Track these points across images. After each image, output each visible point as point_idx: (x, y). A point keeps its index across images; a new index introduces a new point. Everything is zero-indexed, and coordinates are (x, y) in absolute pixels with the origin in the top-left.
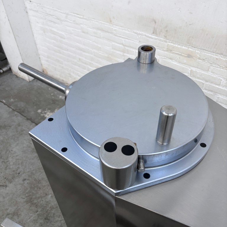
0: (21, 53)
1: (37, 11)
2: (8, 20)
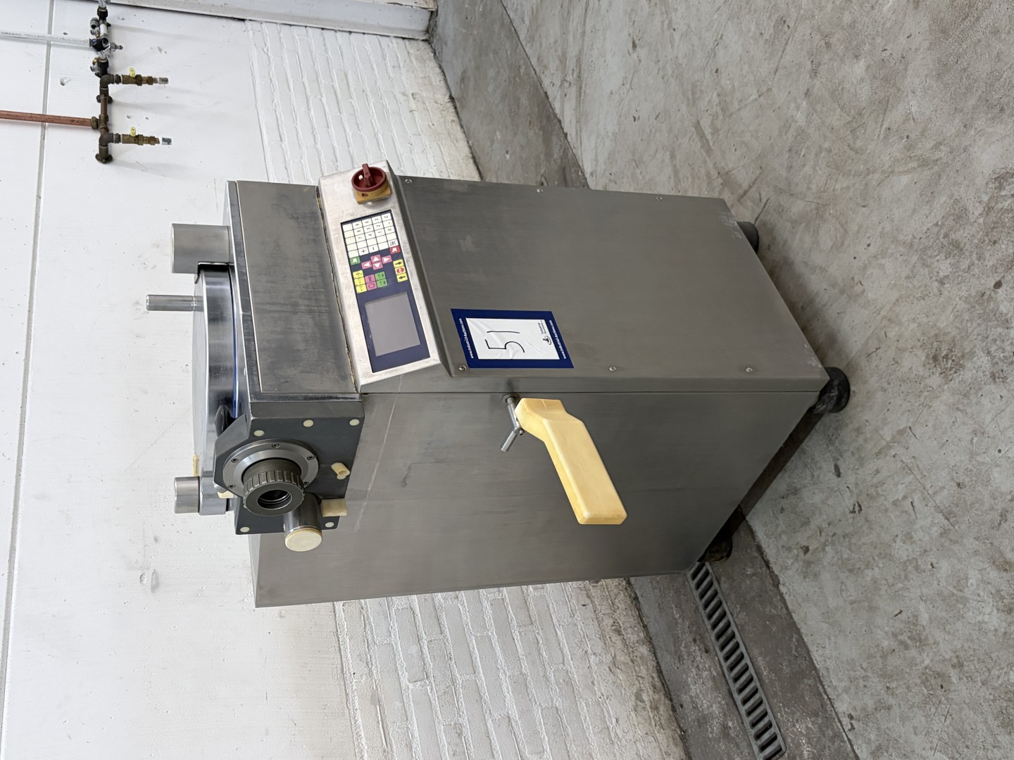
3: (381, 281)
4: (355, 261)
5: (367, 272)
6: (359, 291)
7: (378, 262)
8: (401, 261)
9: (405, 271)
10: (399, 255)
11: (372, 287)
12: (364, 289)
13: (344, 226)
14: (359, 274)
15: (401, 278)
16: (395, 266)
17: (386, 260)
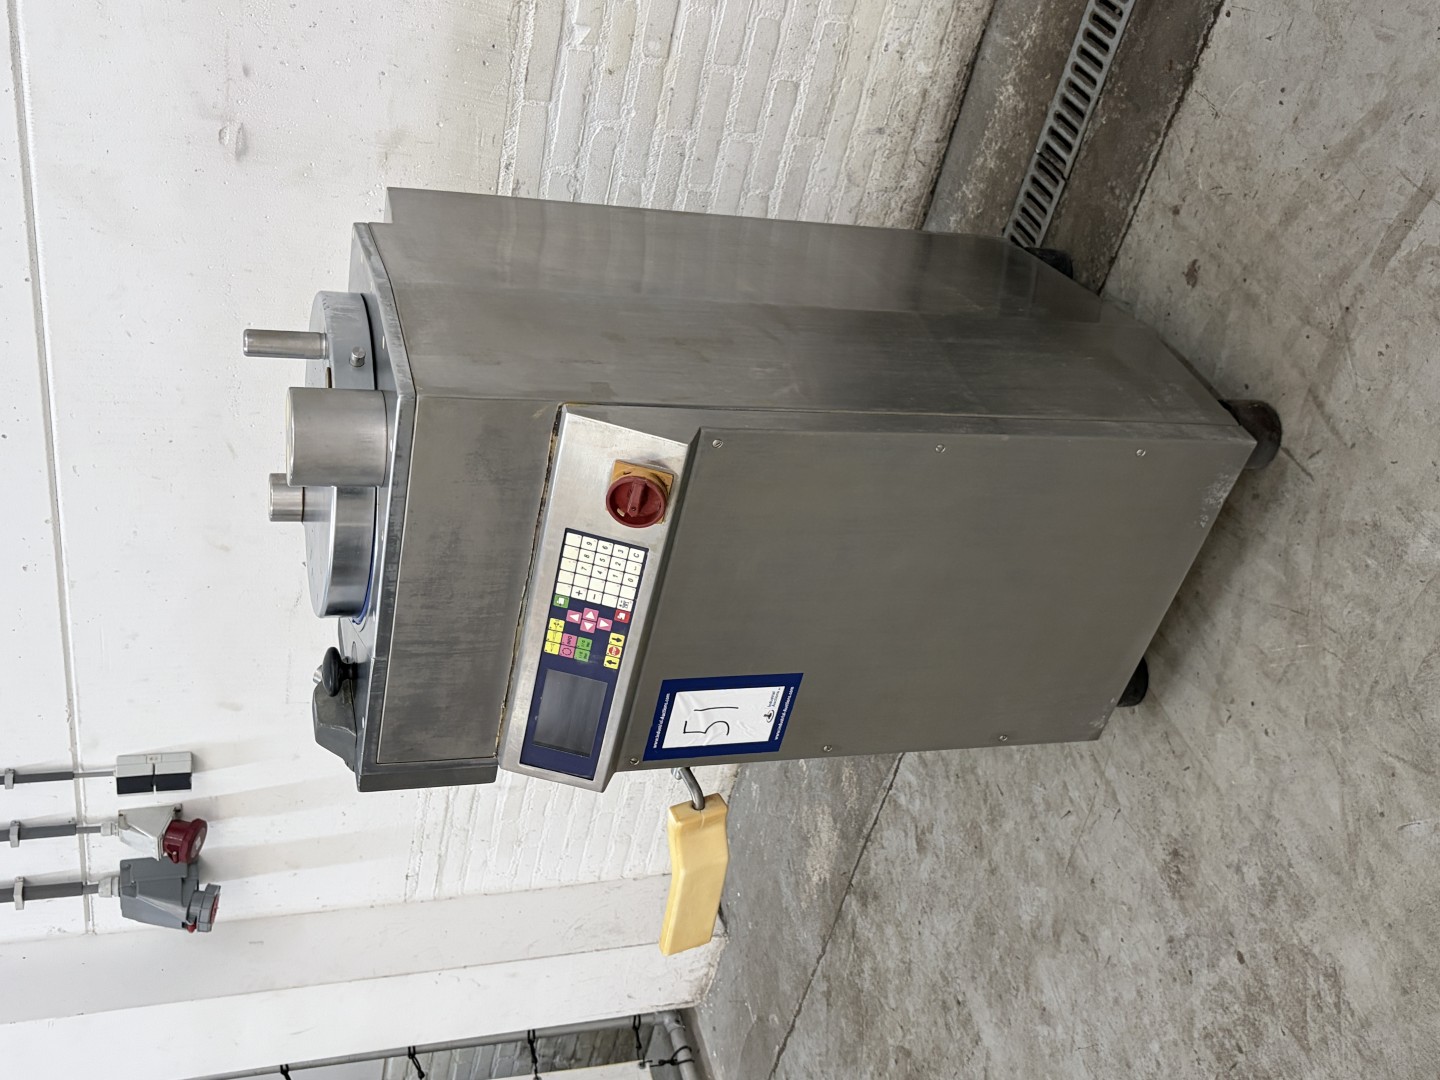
0: (599, 948)
1: (440, 856)
2: (464, 970)
3: (582, 652)
4: (561, 601)
5: (572, 629)
6: (548, 649)
7: (590, 621)
8: (622, 637)
9: (619, 656)
10: (622, 627)
11: (566, 653)
12: (555, 651)
13: (568, 534)
14: (558, 625)
15: (610, 662)
16: (611, 640)
17: (603, 624)
